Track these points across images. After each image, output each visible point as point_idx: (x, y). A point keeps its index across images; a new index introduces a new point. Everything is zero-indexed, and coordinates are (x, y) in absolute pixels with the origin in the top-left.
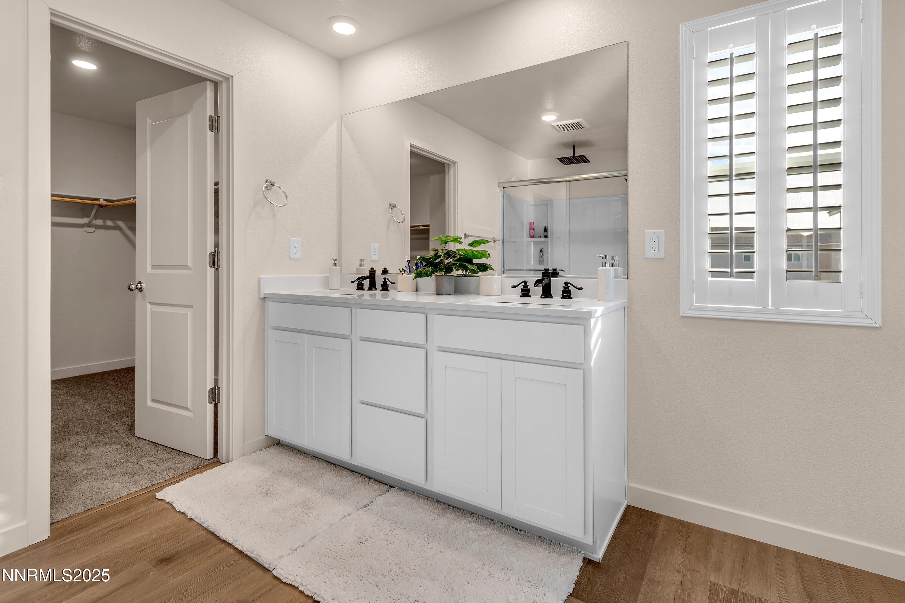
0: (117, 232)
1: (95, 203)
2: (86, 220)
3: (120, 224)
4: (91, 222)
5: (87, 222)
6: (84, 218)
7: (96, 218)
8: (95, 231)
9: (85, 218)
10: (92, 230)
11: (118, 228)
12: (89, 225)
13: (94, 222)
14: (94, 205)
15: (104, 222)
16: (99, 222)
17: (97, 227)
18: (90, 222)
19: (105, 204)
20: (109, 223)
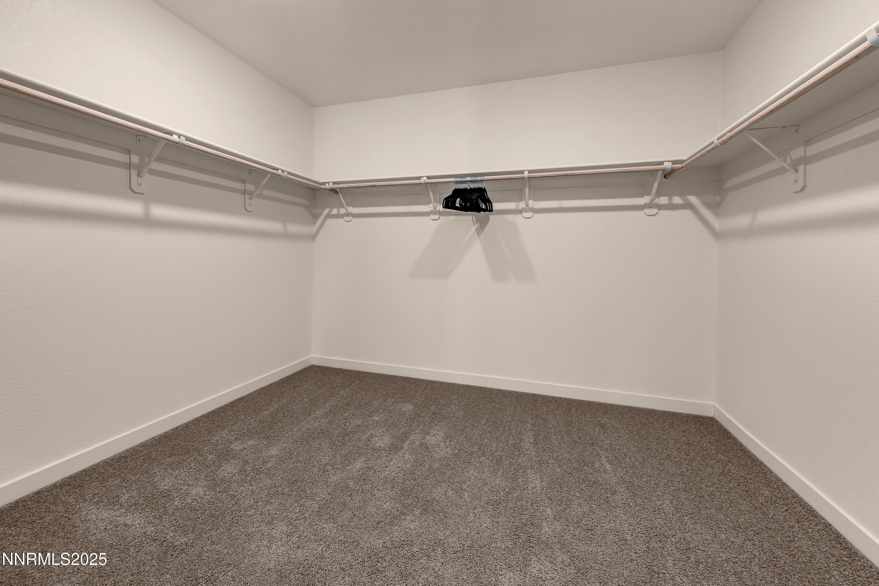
0: (687, 213)
1: (658, 169)
2: (646, 200)
3: (693, 199)
4: (654, 201)
5: (648, 202)
6: (643, 196)
7: (659, 194)
8: (657, 213)
9: (645, 197)
10: (654, 211)
11: (688, 206)
12: (649, 206)
13: (656, 201)
14: (657, 171)
15: (670, 199)
16: (663, 200)
17: (660, 207)
18: (652, 201)
19: (670, 167)
20: (677, 200)
